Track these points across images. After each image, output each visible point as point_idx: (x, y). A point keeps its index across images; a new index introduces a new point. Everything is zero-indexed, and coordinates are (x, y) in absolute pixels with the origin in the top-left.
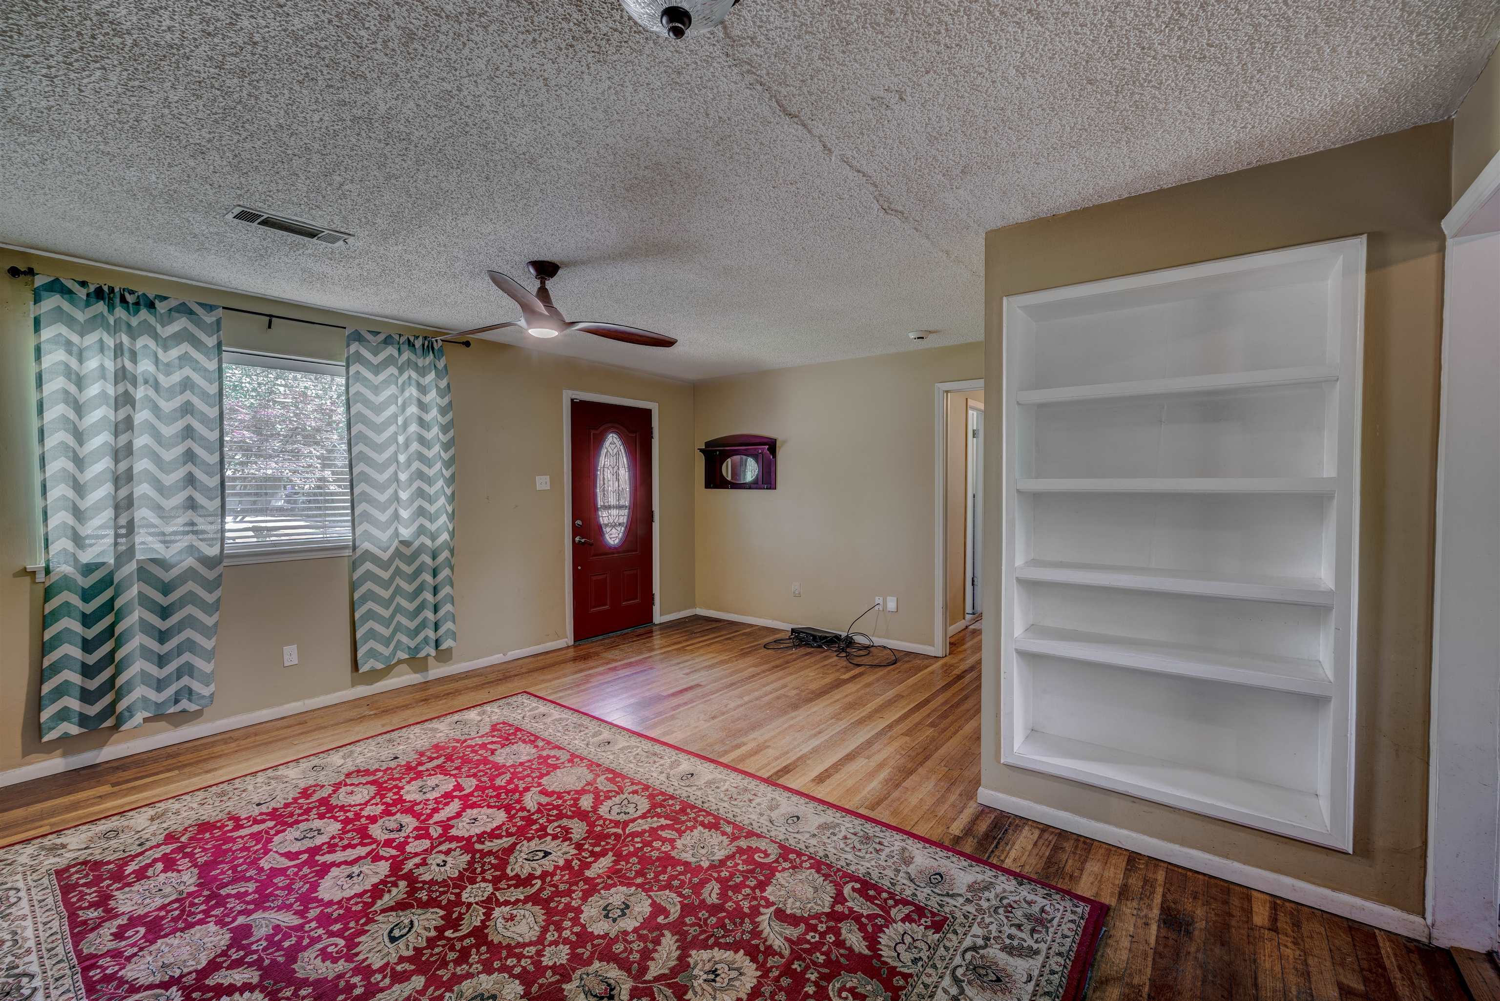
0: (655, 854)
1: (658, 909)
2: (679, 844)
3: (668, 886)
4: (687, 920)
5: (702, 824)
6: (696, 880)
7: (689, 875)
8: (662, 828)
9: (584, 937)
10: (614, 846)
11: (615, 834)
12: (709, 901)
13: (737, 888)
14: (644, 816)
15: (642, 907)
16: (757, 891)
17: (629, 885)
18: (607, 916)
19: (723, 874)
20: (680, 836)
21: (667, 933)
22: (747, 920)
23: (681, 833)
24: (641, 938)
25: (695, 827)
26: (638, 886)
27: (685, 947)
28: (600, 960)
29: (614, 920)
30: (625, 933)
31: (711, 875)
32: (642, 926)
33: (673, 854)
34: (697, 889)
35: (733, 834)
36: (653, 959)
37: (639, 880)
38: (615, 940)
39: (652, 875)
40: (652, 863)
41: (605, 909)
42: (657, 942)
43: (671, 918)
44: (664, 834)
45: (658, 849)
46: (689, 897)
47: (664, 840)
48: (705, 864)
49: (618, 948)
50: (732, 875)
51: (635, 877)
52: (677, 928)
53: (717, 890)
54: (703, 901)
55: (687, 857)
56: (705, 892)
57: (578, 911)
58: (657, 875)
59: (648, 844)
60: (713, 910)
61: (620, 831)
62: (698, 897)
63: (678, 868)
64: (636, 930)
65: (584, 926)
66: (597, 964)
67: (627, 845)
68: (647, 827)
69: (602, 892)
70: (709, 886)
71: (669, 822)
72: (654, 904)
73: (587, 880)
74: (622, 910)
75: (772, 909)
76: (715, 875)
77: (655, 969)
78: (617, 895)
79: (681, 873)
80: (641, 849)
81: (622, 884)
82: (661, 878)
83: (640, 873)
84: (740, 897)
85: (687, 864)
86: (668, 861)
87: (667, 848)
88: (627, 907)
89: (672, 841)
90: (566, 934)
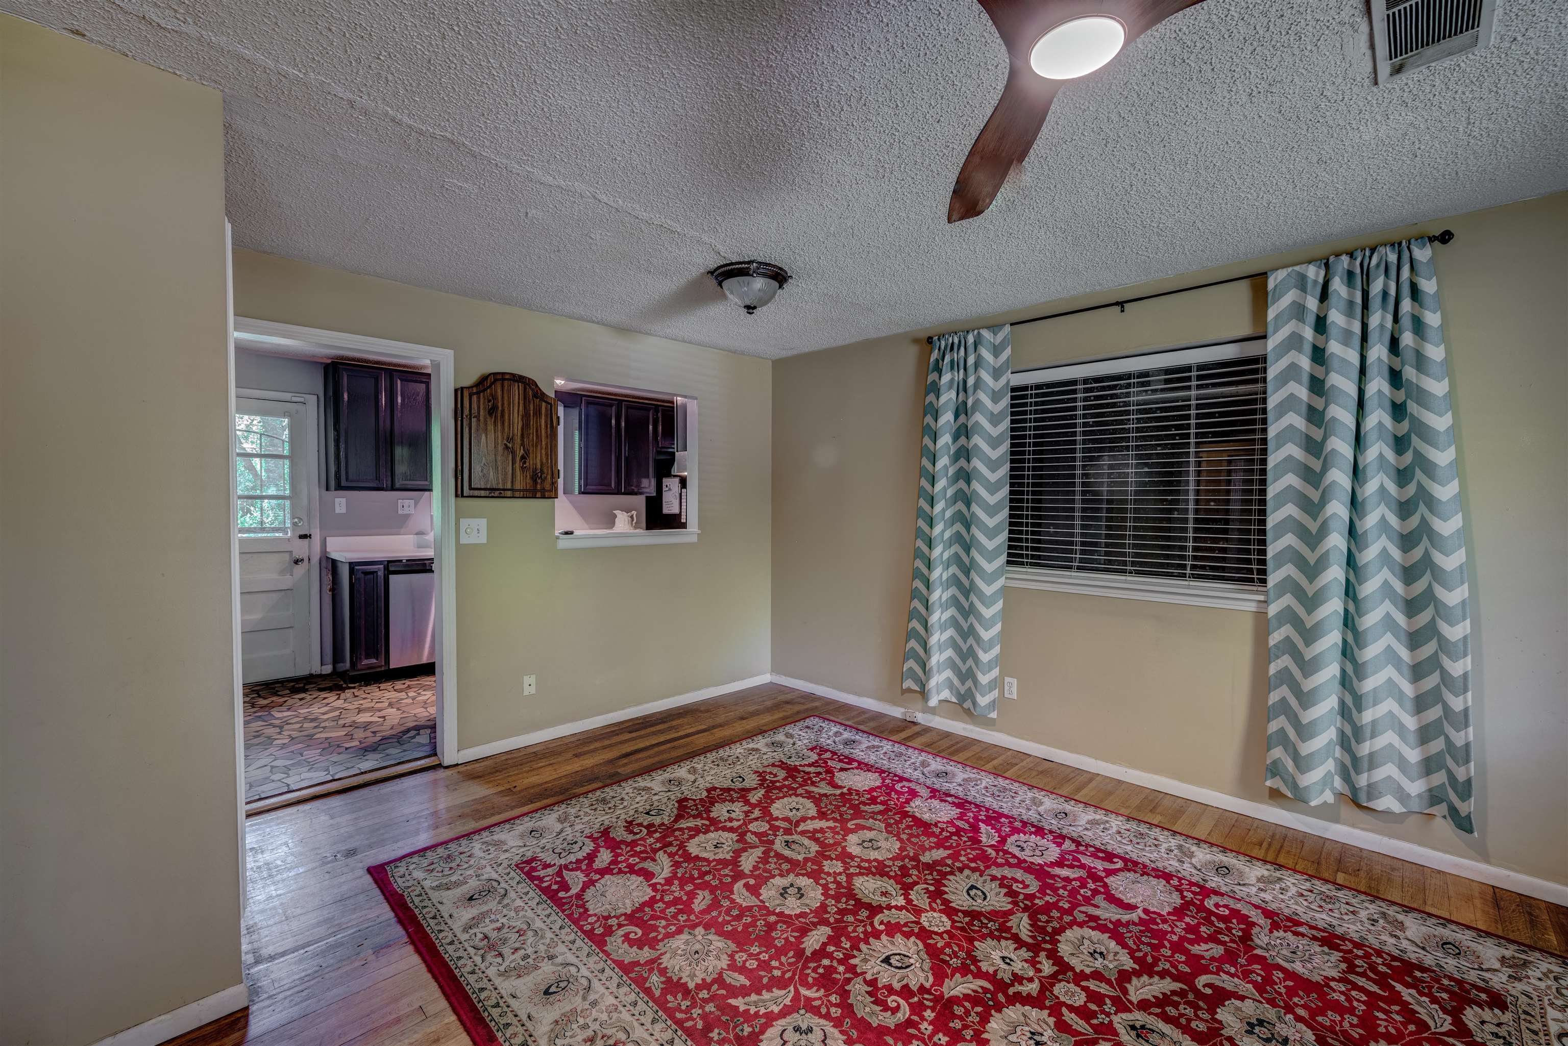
0: (755, 949)
1: (754, 890)
2: (724, 962)
3: (744, 911)
4: (730, 880)
5: (686, 992)
6: (714, 914)
7: (720, 920)
8: (743, 992)
9: (815, 875)
10: (805, 967)
11: (809, 987)
12: (706, 893)
13: (676, 901)
14: (771, 1018)
15: (769, 893)
16: (658, 897)
17: (781, 914)
18: (799, 889)
19: (685, 917)
20: (720, 974)
21: (747, 872)
22: (679, 875)
23: (719, 980)
24: (769, 871)
25: (699, 987)
26: (773, 913)
27: (734, 862)
28: (798, 861)
29: (792, 885)
30: (781, 875)
31: (697, 917)
32: (767, 879)
33: (733, 946)
34: (715, 904)
35: (651, 971)
36: (759, 858)
37: (772, 919)
38: (789, 872)
39: (758, 923)
40: (758, 938)
41: (802, 895)
42: (756, 868)
43: (743, 881)
44: (741, 980)
45: (750, 955)
46: (724, 898)
47: (742, 970)
48: (700, 930)
49: (785, 866)
50: (675, 916)
51: (777, 922)
52: (738, 875)
53: (696, 901)
54: (712, 893)
55: (718, 943)
56: (708, 901)
57: (825, 894)
58: (753, 924)
59: (764, 965)
60: (705, 886)
61: (804, 992)
62: (716, 896)
63: (730, 928)
64: (773, 877)
65: (817, 883)
66: (800, 858)
67: (790, 964)
68: (766, 995)
69: (808, 911)
70: (703, 906)
71: (733, 1002)
72: (758, 895)
73: (825, 922)
74: (786, 893)
75: (654, 881)
76: (692, 917)
77: (758, 852)
78: (792, 906)
79: (728, 923)
80: (771, 958)
81: (790, 916)
82: (749, 920)
83: (771, 927)
84: (676, 894)
85: (721, 933)
86: (741, 939)
87: (740, 957)
88: (782, 894)
89: (733, 967)
90: (831, 879)
